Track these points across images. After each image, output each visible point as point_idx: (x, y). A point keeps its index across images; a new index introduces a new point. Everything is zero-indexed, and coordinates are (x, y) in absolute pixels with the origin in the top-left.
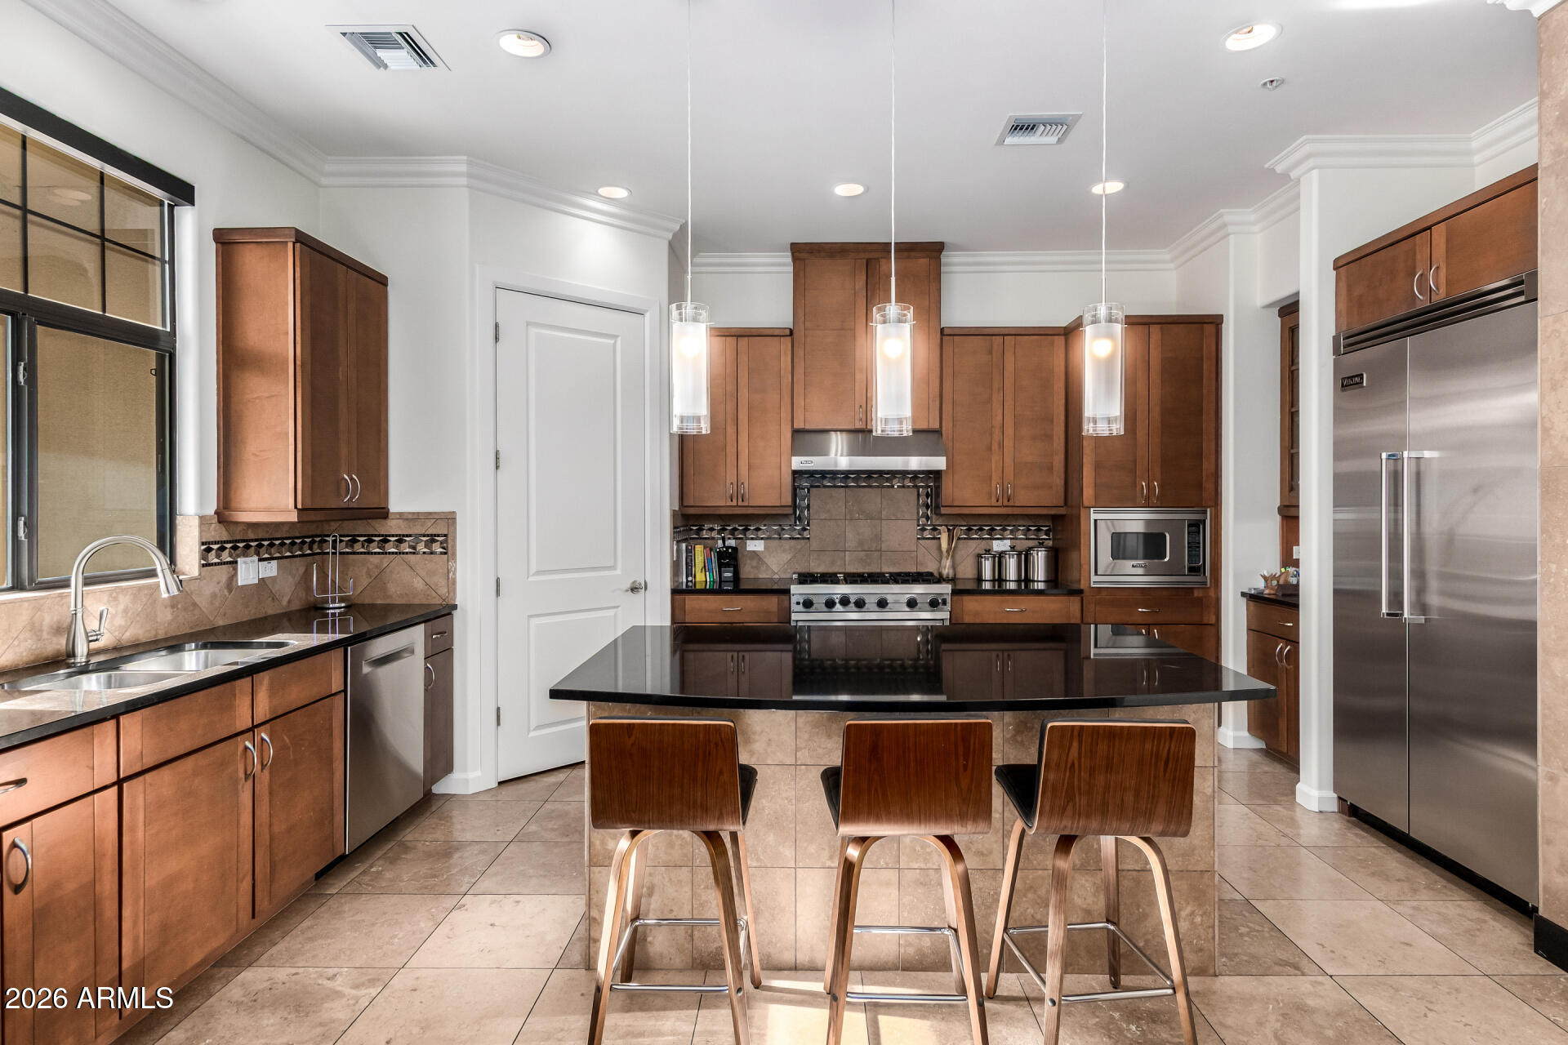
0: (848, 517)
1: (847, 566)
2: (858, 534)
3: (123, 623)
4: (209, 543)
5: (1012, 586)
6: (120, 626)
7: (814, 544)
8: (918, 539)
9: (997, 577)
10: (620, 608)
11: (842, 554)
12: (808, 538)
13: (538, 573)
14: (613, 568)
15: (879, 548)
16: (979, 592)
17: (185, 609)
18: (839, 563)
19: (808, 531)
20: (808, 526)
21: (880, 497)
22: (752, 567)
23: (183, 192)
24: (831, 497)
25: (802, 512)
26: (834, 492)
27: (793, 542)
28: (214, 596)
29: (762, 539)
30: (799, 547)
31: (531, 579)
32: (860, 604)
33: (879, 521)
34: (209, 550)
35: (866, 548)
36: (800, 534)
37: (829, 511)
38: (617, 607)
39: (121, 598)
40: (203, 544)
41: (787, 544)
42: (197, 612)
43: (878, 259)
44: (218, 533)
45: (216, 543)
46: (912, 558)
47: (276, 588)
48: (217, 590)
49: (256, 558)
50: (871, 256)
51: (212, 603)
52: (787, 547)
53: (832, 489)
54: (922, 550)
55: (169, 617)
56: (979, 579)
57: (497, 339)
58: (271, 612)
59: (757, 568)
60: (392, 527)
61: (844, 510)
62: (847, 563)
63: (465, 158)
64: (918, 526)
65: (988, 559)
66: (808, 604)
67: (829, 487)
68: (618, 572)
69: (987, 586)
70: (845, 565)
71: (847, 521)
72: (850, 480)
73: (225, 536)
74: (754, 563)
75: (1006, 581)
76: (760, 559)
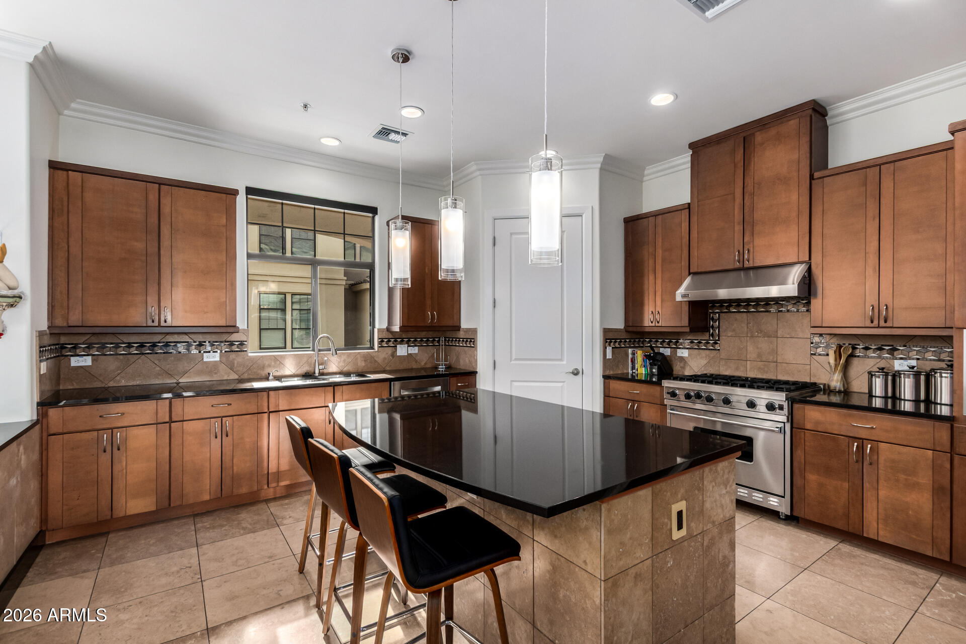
0: (749, 335)
1: (748, 372)
2: (758, 348)
3: (343, 365)
4: (383, 339)
5: (908, 407)
6: (342, 366)
7: (723, 354)
8: (812, 354)
9: (890, 394)
10: (565, 383)
11: (744, 363)
12: (719, 350)
13: (516, 359)
14: (561, 360)
15: (775, 360)
16: (870, 409)
17: (371, 362)
18: (742, 369)
19: (718, 344)
20: (719, 341)
21: (776, 320)
22: (681, 367)
23: (374, 211)
24: (736, 320)
25: (714, 330)
26: (738, 316)
27: (707, 352)
28: (385, 358)
29: (687, 348)
30: (712, 355)
31: (512, 362)
32: (709, 400)
33: (776, 338)
34: (382, 341)
35: (764, 359)
36: (713, 346)
37: (734, 330)
38: (564, 382)
39: (342, 356)
40: (380, 339)
41: (704, 353)
42: (376, 364)
43: (753, 134)
44: (385, 335)
45: (386, 339)
46: (806, 370)
47: (418, 358)
48: (386, 357)
49: (406, 345)
50: (744, 134)
51: (384, 361)
52: (704, 355)
53: (736, 314)
54: (815, 365)
55: (363, 364)
56: (871, 396)
57: (494, 245)
58: (414, 367)
59: (683, 368)
60: (461, 334)
61: (746, 329)
62: (748, 370)
63: (473, 163)
64: (812, 343)
65: (879, 377)
66: (673, 394)
67: (734, 312)
68: (565, 362)
69: (878, 403)
70: (747, 371)
71: (748, 338)
72: (751, 307)
73: (390, 336)
74: (682, 365)
75: (900, 399)
76: (686, 362)
